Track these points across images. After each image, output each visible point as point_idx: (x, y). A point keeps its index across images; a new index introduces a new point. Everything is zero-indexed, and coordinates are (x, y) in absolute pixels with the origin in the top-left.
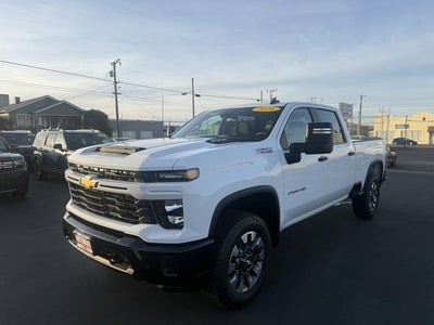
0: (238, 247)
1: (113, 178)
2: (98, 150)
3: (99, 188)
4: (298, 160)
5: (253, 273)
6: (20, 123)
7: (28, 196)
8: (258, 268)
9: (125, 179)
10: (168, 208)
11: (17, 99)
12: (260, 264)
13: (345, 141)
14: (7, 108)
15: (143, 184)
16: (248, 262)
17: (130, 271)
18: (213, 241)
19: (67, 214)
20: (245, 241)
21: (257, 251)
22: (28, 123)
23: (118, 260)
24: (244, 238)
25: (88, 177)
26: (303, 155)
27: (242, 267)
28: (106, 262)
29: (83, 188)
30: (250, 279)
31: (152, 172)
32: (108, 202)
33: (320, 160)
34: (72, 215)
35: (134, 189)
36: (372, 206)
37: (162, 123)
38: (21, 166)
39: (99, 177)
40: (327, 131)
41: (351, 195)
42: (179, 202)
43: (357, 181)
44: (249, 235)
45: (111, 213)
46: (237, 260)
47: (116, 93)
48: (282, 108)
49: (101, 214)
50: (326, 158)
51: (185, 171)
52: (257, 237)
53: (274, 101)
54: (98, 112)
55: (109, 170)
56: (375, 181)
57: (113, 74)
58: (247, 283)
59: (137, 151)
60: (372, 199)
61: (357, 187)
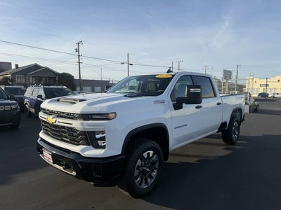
0: (141, 160)
1: (65, 117)
2: (58, 100)
3: (57, 123)
4: (181, 108)
5: (151, 177)
6: (18, 81)
7: (20, 127)
8: (154, 174)
9: (72, 118)
10: (97, 136)
11: (17, 66)
12: (156, 171)
13: (215, 96)
14: (10, 71)
15: (82, 121)
16: (148, 169)
17: (74, 173)
18: (124, 156)
19: (39, 139)
20: (146, 157)
21: (154, 163)
22: (23, 81)
23: (67, 167)
24: (145, 155)
25: (51, 117)
26: (184, 104)
27: (144, 172)
28: (61, 168)
29: (49, 123)
30: (149, 180)
31: (88, 114)
32: (63, 132)
33: (197, 108)
34: (42, 139)
35: (77, 124)
36: (234, 136)
37: (108, 82)
38: (16, 109)
39: (58, 117)
40: (198, 90)
41: (220, 130)
42: (103, 132)
43: (224, 121)
44: (149, 154)
45: (64, 139)
46: (141, 169)
47: (79, 63)
48: (173, 76)
49: (58, 139)
50: (201, 107)
51: (108, 114)
52: (154, 154)
53: (169, 71)
54: (68, 74)
55: (63, 113)
56: (237, 121)
57: (77, 50)
58: (146, 182)
59: (80, 101)
60: (235, 133)
61: (224, 124)
